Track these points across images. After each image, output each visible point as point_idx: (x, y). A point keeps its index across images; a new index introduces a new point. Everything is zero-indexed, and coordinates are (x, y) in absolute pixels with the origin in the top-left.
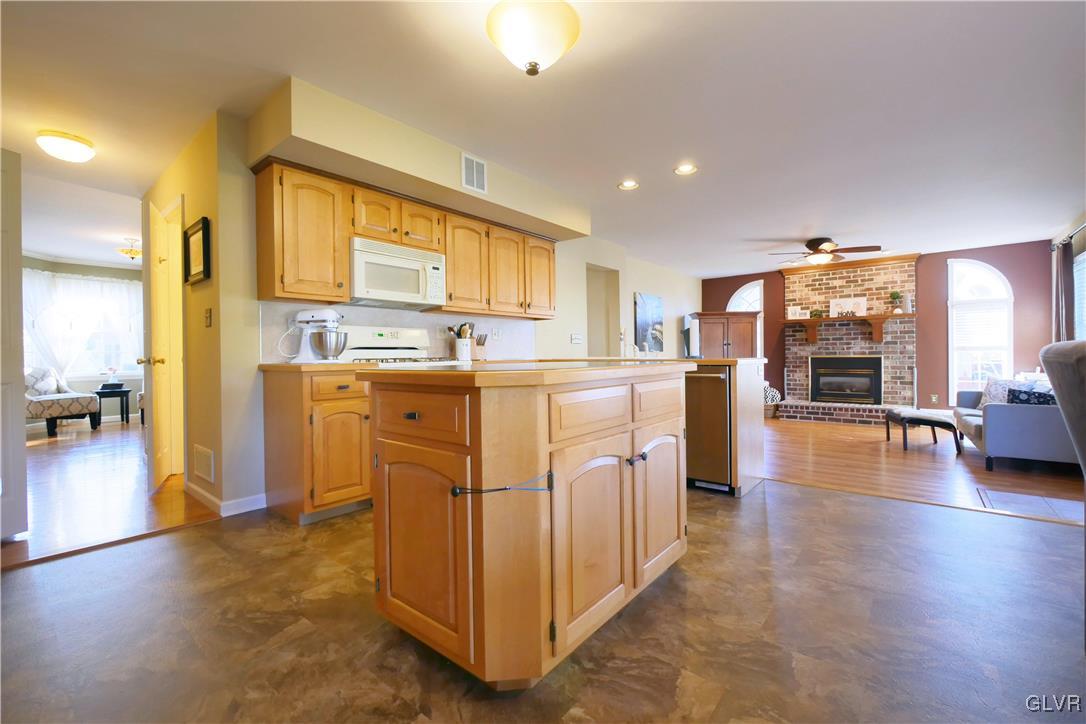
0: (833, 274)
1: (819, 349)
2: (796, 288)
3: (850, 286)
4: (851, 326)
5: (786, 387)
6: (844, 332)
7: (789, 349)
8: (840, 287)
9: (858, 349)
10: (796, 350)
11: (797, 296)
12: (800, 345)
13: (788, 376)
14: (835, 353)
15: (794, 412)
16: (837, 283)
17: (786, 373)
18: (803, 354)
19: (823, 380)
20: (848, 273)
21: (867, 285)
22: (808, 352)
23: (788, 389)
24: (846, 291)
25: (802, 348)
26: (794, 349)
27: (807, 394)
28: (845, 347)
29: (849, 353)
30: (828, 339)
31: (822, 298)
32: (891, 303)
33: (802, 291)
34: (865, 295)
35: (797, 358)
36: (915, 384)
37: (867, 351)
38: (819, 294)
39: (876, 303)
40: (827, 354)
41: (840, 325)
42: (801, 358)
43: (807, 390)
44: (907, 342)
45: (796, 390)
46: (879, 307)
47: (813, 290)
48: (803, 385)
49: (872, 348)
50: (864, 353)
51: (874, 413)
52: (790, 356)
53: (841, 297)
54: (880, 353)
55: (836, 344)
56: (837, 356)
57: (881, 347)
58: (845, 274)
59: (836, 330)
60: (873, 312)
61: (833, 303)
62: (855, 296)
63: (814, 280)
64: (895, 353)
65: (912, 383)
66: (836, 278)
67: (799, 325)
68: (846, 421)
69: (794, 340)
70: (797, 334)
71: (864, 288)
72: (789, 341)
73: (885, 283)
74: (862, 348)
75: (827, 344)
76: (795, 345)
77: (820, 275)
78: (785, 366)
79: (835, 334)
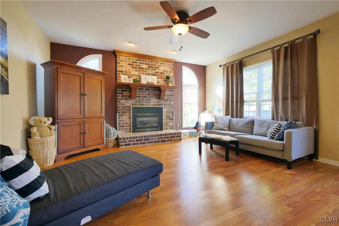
0: (142, 61)
1: (136, 102)
2: (123, 64)
3: (150, 69)
4: (150, 91)
5: (118, 125)
6: (147, 93)
7: (120, 102)
8: (146, 69)
9: (153, 102)
10: (124, 103)
11: (124, 69)
12: (126, 99)
13: (119, 118)
14: (143, 105)
15: (129, 141)
16: (144, 66)
17: (117, 117)
18: (127, 105)
19: (138, 119)
20: (149, 62)
21: (157, 70)
22: (129, 103)
23: (119, 126)
24: (148, 72)
25: (126, 101)
26: (122, 102)
27: (130, 129)
28: (148, 101)
29: (149, 105)
30: (140, 97)
31: (137, 73)
32: (166, 81)
33: (126, 67)
34: (156, 75)
35: (124, 107)
36: (174, 119)
37: (157, 104)
38: (135, 71)
39: (160, 80)
40: (139, 105)
41: (145, 89)
42: (127, 107)
43: (130, 126)
44: (171, 100)
45: (123, 126)
46: (162, 83)
47: (132, 67)
48: (127, 123)
49: (158, 102)
50: (155, 105)
51: (167, 136)
52: (120, 106)
53: (146, 74)
54: (161, 105)
55: (144, 100)
56: (144, 106)
57: (162, 102)
58: (148, 63)
59: (144, 92)
60: (159, 84)
61: (143, 77)
62: (152, 75)
63: (133, 62)
64: (167, 105)
65: (173, 119)
66: (143, 64)
67: (127, 87)
68: (155, 142)
69: (122, 96)
70: (124, 92)
71: (156, 71)
72: (119, 96)
73: (163, 71)
74: (155, 102)
75: (139, 99)
76: (123, 99)
77: (136, 60)
78: (116, 113)
79: (143, 94)
